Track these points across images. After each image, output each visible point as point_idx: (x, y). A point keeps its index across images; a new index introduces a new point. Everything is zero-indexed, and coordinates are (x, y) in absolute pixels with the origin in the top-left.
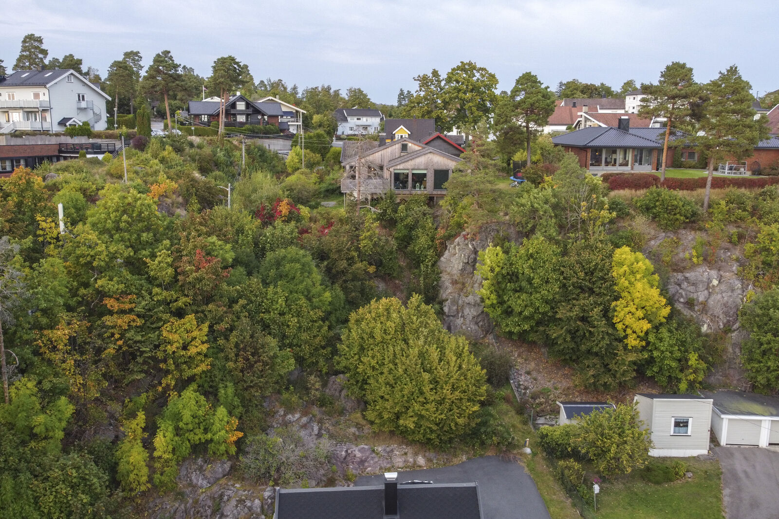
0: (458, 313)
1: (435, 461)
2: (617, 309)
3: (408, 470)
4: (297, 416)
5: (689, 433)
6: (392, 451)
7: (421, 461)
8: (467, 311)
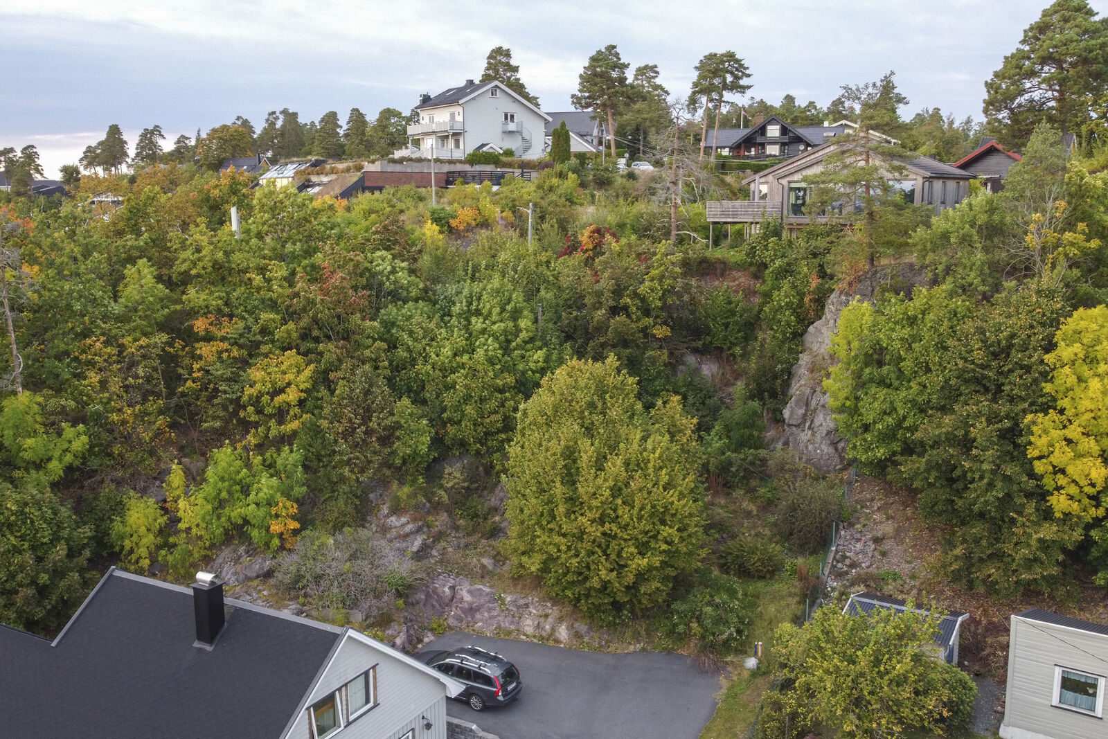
0: (804, 421)
1: (586, 639)
2: (1034, 429)
3: (535, 641)
4: (403, 520)
5: (1099, 712)
6: (527, 606)
7: (563, 633)
8: (819, 418)
